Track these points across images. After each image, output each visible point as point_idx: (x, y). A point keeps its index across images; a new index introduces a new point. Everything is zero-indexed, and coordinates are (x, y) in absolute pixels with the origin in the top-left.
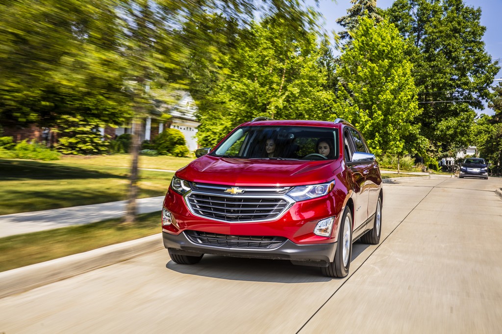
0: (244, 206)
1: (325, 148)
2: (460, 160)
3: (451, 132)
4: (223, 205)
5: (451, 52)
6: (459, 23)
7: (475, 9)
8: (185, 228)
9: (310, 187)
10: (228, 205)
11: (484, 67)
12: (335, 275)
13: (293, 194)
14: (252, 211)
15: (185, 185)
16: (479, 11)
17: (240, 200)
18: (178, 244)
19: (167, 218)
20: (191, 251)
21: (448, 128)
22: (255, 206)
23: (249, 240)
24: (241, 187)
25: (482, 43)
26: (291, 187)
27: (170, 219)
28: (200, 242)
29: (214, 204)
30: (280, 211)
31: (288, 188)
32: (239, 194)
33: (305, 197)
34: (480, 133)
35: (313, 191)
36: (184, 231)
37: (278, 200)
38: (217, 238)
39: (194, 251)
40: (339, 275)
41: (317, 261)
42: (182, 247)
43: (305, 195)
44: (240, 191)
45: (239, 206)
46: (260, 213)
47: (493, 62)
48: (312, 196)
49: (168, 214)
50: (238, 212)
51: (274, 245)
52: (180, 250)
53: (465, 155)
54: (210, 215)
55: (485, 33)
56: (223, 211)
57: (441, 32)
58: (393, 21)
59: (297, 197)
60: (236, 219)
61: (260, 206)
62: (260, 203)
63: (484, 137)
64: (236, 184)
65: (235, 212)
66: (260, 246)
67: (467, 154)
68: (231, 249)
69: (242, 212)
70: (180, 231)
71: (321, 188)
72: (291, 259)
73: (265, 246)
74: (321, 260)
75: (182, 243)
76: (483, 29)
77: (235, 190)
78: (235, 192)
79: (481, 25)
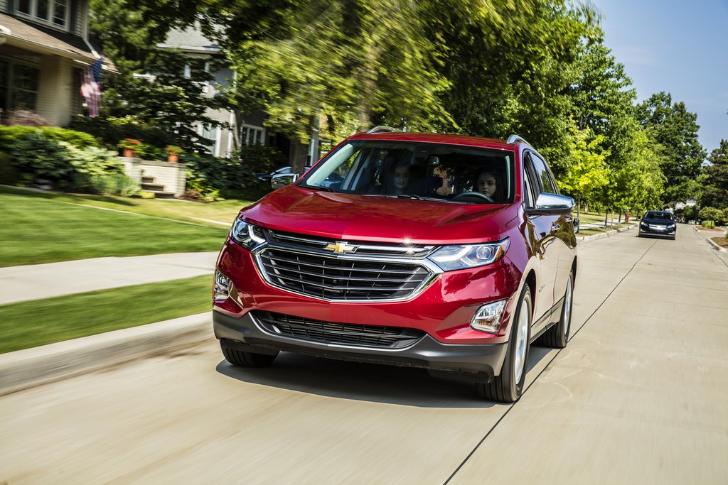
0: (355, 274)
1: (490, 184)
2: (680, 211)
3: (674, 194)
4: (319, 271)
5: (677, 143)
6: (683, 124)
7: (693, 114)
8: (252, 305)
9: (468, 249)
10: (328, 272)
11: (697, 152)
12: (500, 397)
13: (439, 259)
14: (369, 284)
15: (255, 233)
16: (696, 115)
17: (348, 263)
18: (240, 333)
19: (222, 287)
20: (260, 345)
21: (673, 192)
22: (374, 275)
23: (360, 332)
24: (351, 242)
25: (696, 136)
26: (437, 246)
27: (228, 289)
28: (278, 331)
29: (303, 268)
30: (416, 285)
31: (430, 248)
32: (348, 253)
33: (458, 265)
34: (696, 189)
35: (472, 256)
36: (251, 311)
37: (413, 267)
38: (307, 325)
39: (265, 346)
40: (507, 398)
41: (473, 372)
42: (245, 338)
43: (459, 261)
44: (350, 248)
45: (346, 274)
46: (382, 287)
47: (703, 149)
48: (471, 263)
49: (223, 281)
50: (344, 283)
51: (402, 343)
52: (241, 342)
53: (684, 206)
54: (298, 286)
55: (699, 130)
56: (319, 280)
57: (670, 130)
58: (638, 119)
59: (445, 264)
60: (341, 295)
61: (383, 276)
62: (383, 271)
63: (701, 193)
64: (344, 237)
65: (339, 283)
66: (380, 342)
67: (688, 204)
68: (329, 345)
69: (352, 284)
70: (244, 311)
71: (486, 251)
72: (429, 368)
73: (387, 343)
74: (480, 372)
75: (247, 332)
76: (698, 127)
77: (342, 247)
78: (341, 250)
79: (697, 124)
